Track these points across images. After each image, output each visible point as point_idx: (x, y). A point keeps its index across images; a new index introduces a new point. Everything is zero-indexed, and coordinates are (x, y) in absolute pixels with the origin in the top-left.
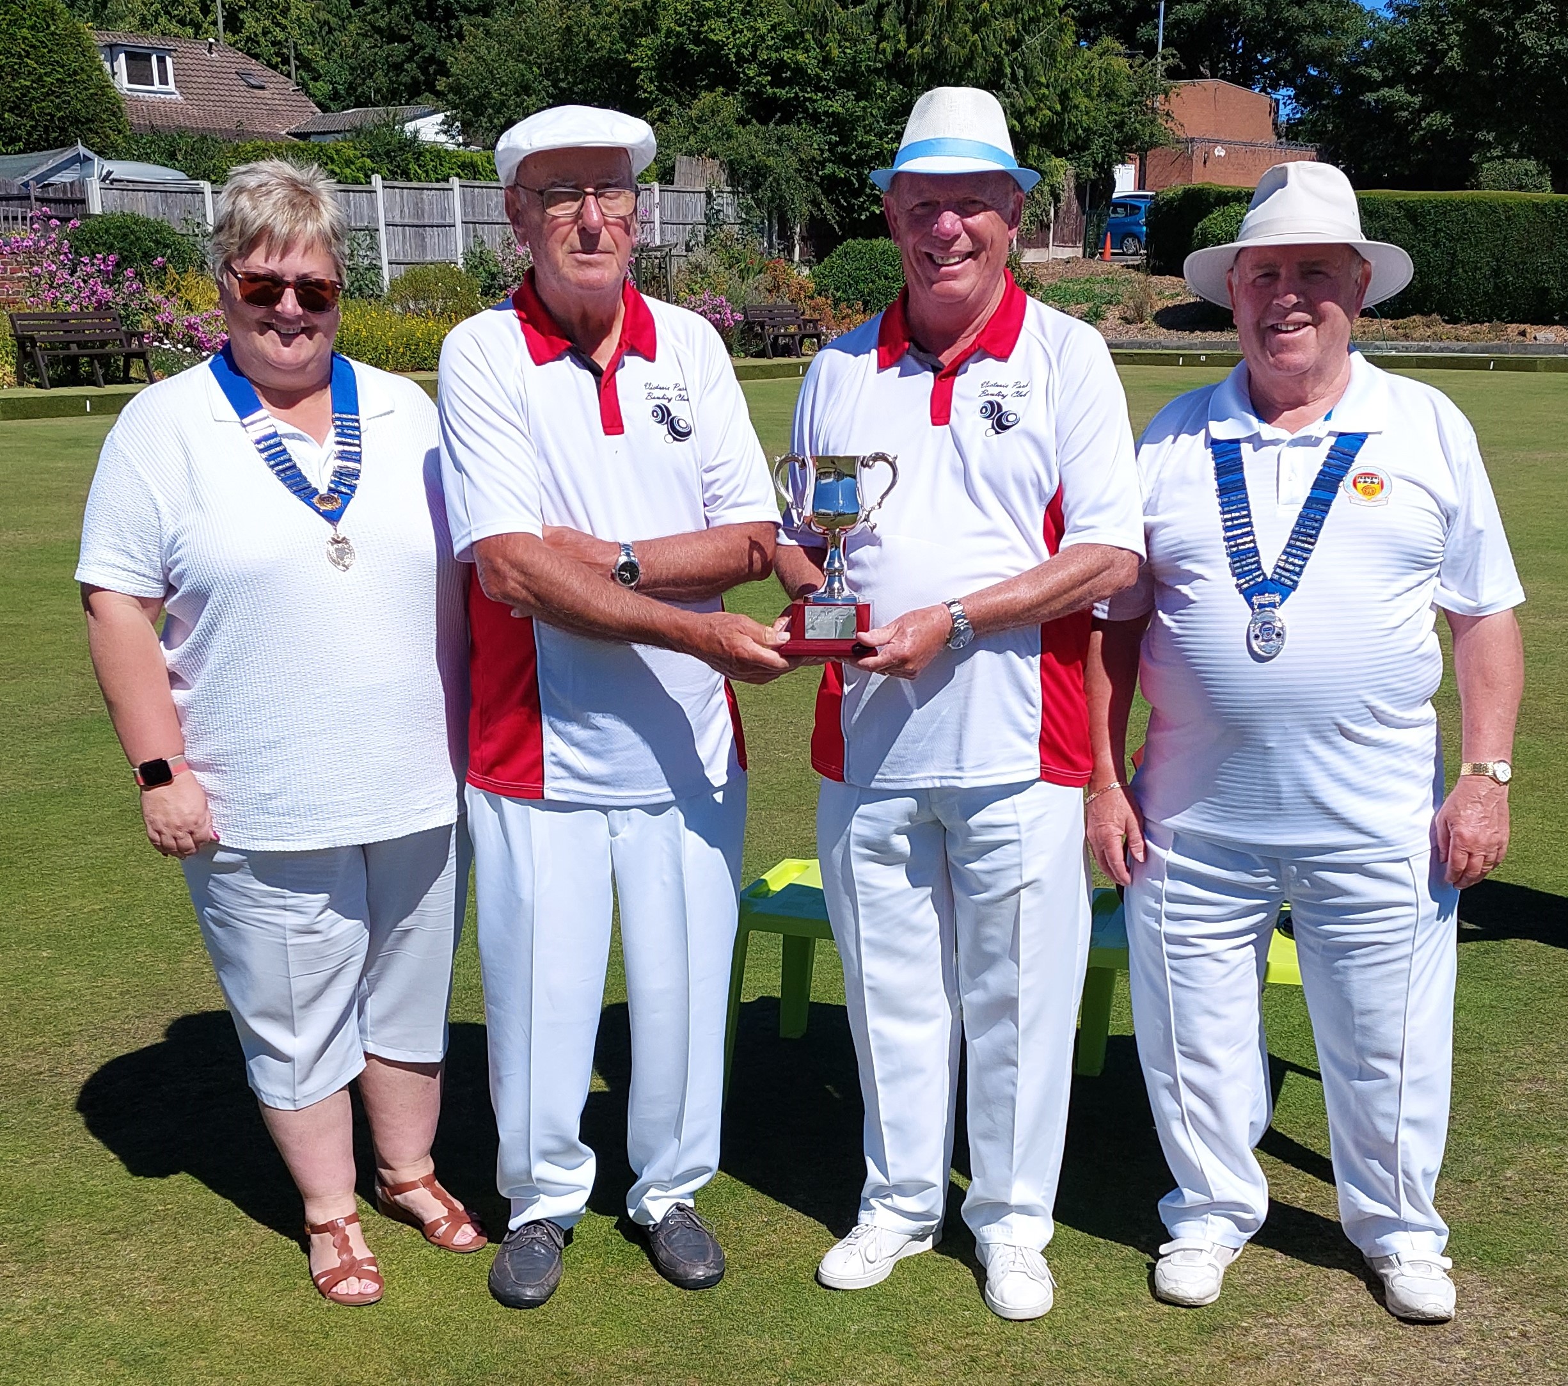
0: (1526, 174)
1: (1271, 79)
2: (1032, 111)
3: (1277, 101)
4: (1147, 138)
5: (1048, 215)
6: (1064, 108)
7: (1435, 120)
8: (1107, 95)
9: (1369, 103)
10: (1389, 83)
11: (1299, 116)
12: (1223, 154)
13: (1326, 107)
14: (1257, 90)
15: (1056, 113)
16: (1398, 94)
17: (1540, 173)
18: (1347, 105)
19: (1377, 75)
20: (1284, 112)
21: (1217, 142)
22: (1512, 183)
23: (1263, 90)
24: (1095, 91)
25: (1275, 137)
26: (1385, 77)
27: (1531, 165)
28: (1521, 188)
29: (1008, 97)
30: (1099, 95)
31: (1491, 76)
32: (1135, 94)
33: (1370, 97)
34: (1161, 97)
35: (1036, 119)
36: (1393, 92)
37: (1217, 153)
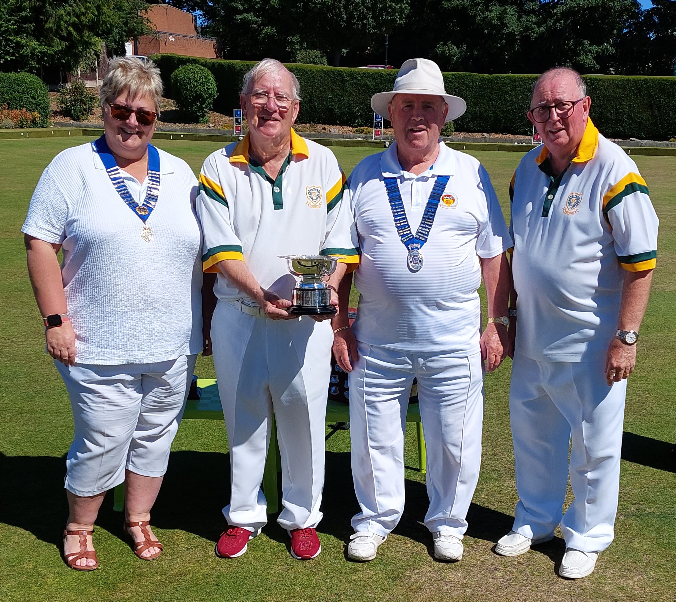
0: (316, 57)
1: (191, 6)
2: (83, 14)
3: (196, 16)
4: (140, 31)
5: (95, 64)
6: (99, 13)
7: (268, 30)
8: (118, 9)
9: (238, 20)
10: (246, 11)
11: (206, 24)
12: (173, 39)
13: (218, 21)
14: (185, 11)
15: (95, 15)
16: (250, 16)
17: (322, 57)
18: (228, 20)
19: (240, 7)
20: (199, 22)
21: (171, 34)
22: (311, 61)
23: (188, 11)
24: (112, 6)
25: (196, 33)
26: (244, 8)
27: (317, 53)
28: (314, 63)
29: (71, 6)
30: (114, 8)
31: (297, 11)
32: (131, 9)
33: (238, 17)
34: (143, 11)
35: (86, 18)
36: (248, 15)
37: (170, 39)
